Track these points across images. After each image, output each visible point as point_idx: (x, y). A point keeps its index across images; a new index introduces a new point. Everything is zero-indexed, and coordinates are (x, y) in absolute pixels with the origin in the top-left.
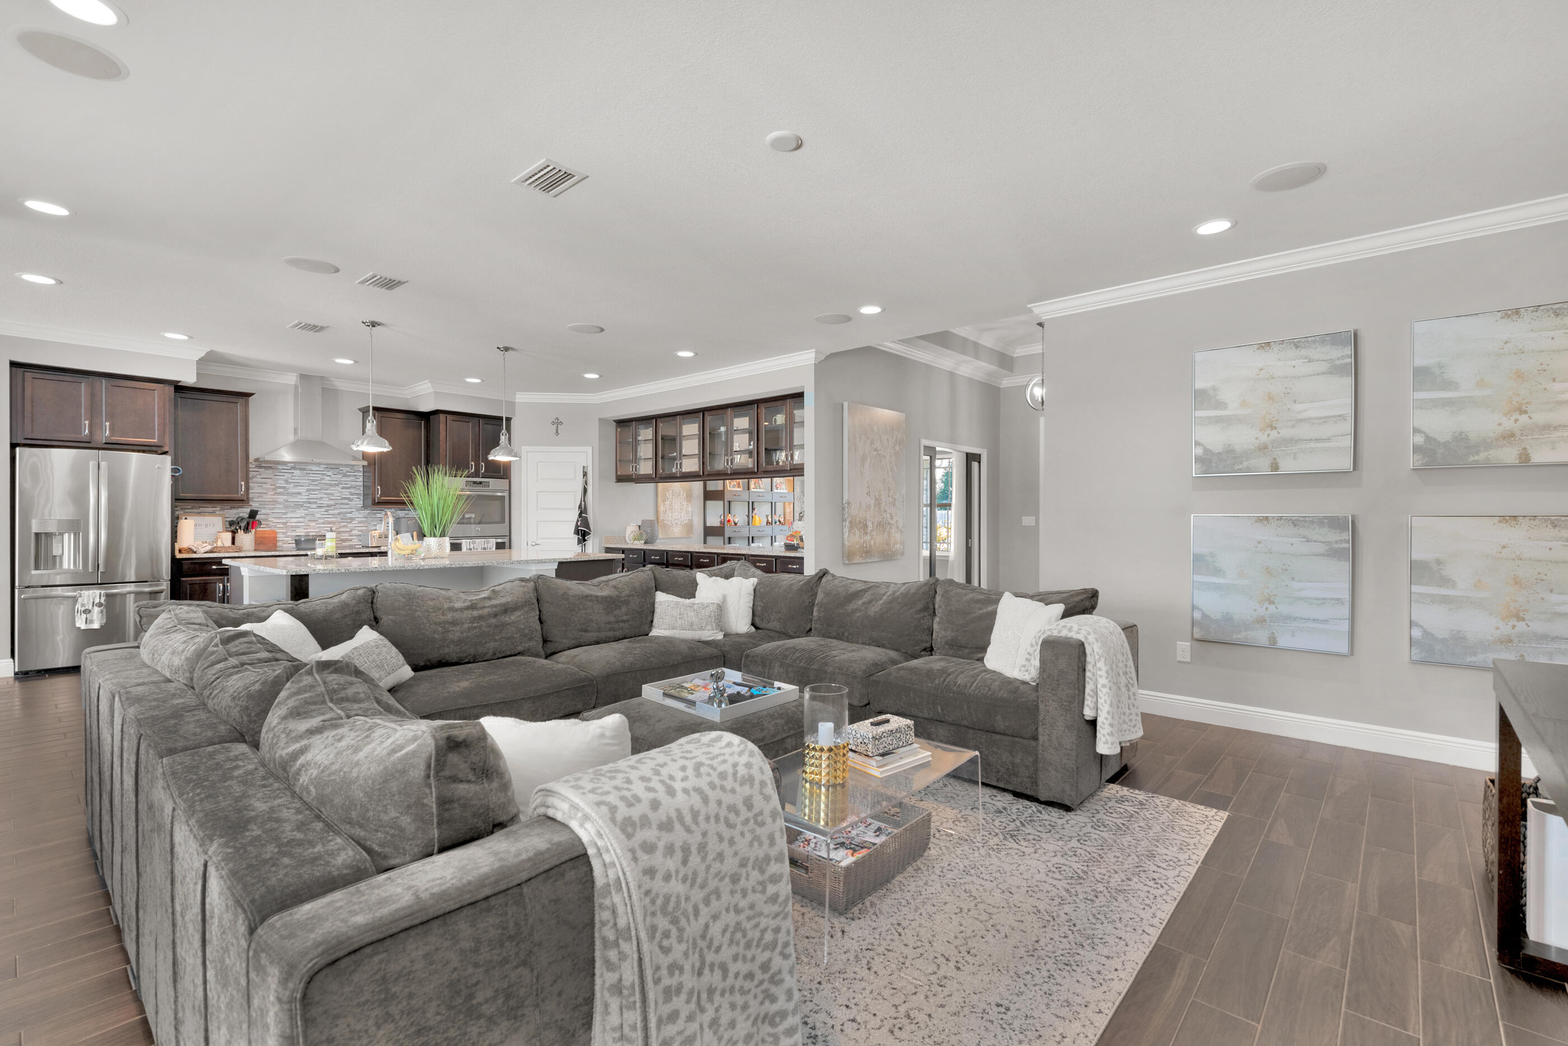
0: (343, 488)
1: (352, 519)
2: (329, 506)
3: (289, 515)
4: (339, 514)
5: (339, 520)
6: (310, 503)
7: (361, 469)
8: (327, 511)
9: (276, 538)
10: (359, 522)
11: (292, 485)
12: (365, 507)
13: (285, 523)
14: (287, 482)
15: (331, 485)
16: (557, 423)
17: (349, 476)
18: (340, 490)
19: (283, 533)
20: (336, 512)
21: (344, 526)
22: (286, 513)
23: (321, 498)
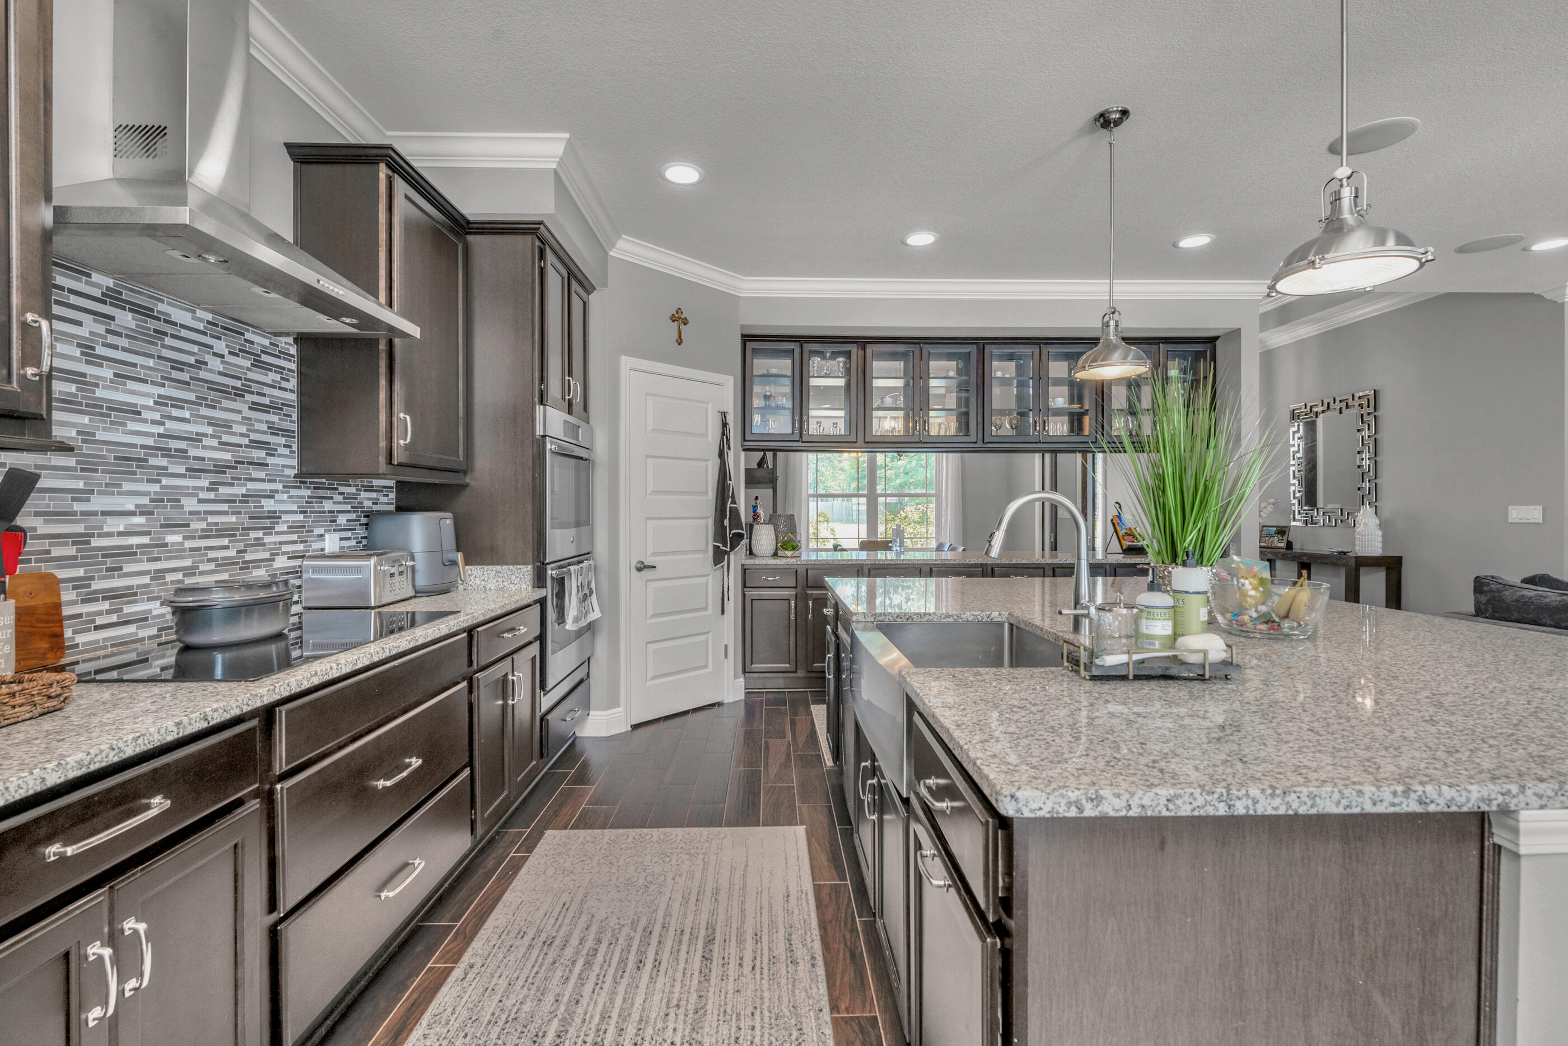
0: (255, 407)
1: (274, 516)
2: (220, 468)
3: (98, 503)
4: (246, 498)
5: (247, 523)
6: (166, 453)
7: (293, 350)
8: (213, 487)
9: (58, 606)
10: (293, 528)
11: (107, 372)
12: (303, 477)
13: (81, 540)
14: (87, 350)
15: (223, 391)
16: (679, 318)
17: (267, 367)
18: (244, 407)
19: (78, 584)
20: (239, 490)
21: (259, 543)
22: (82, 495)
23: (196, 439)
